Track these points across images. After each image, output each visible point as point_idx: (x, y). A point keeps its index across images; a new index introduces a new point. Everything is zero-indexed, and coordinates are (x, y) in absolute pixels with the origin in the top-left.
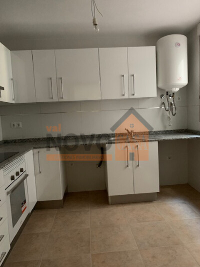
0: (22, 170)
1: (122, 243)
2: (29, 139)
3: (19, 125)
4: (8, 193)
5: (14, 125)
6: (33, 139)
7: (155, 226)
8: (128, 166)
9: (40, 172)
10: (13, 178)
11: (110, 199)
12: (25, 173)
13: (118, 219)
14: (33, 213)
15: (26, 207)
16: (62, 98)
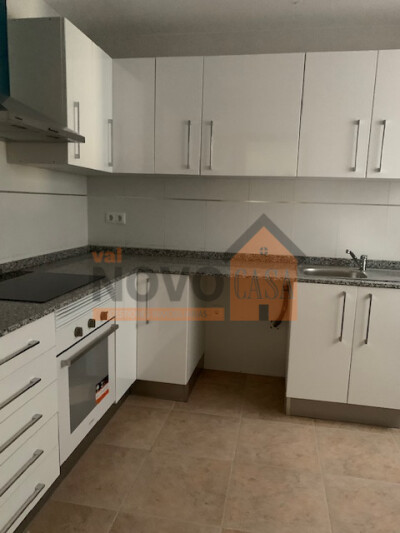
0: (104, 316)
1: (297, 519)
2: (138, 249)
3: (120, 218)
4: (63, 364)
5: (111, 217)
6: (145, 250)
7: (385, 494)
8: (340, 339)
9: (147, 322)
10: (78, 332)
11: (288, 404)
12: (112, 322)
13: (299, 456)
14: (127, 402)
15: (107, 392)
16: (210, 168)
